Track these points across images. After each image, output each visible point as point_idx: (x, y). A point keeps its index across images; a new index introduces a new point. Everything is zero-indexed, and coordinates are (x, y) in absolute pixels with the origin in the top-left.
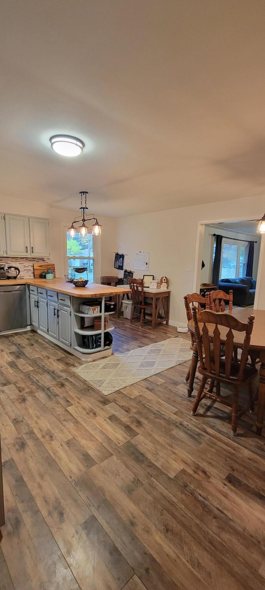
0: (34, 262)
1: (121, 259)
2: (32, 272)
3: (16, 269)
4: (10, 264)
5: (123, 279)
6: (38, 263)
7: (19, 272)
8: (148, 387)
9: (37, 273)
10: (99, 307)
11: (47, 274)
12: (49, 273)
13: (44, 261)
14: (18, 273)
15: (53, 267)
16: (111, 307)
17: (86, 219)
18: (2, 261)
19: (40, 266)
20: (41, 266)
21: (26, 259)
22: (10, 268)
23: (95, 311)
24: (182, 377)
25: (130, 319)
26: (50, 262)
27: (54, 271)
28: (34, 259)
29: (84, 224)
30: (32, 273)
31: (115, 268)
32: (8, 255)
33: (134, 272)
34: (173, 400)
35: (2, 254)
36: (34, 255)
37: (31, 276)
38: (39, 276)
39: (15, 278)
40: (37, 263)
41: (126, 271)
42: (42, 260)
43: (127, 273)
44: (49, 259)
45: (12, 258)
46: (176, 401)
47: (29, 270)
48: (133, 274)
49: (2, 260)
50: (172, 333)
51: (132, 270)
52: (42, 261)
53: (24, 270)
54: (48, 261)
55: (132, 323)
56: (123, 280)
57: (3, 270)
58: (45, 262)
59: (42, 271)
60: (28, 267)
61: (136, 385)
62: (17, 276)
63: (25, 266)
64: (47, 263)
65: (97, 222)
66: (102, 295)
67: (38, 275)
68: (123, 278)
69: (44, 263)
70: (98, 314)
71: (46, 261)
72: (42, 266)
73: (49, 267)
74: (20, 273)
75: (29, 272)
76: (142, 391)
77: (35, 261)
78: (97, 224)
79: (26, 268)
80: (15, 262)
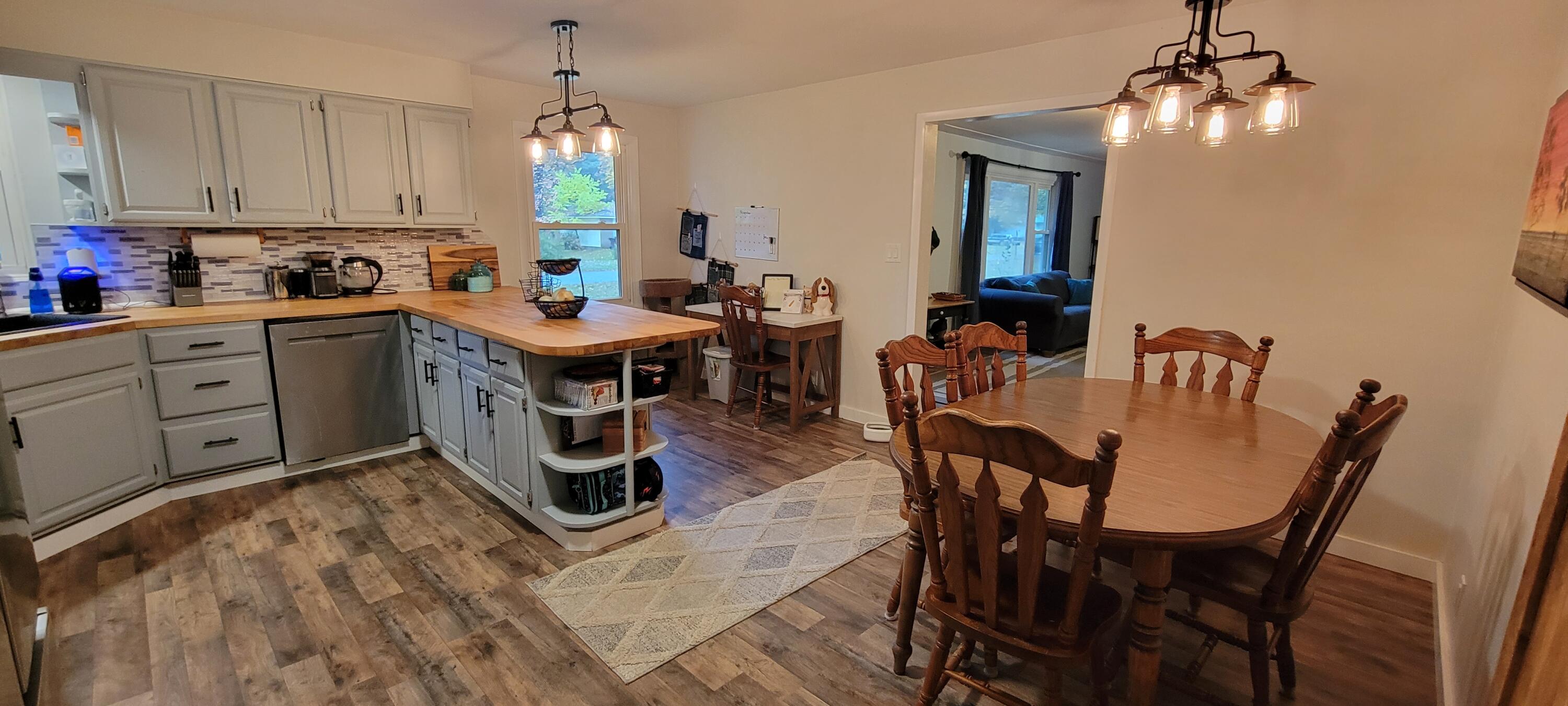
0: (430, 243)
1: (699, 226)
2: (426, 272)
3: (369, 262)
4: (352, 248)
5: (706, 286)
6: (443, 243)
7: (380, 273)
8: (767, 640)
9: (442, 274)
10: (614, 383)
11: (471, 276)
12: (476, 275)
13: (463, 237)
14: (376, 277)
15: (493, 254)
16: (652, 381)
17: (573, 108)
18: (325, 242)
19: (449, 255)
20: (455, 252)
21: (402, 232)
22: (349, 260)
23: (600, 396)
24: (877, 597)
25: (727, 403)
26: (480, 241)
27: (496, 267)
28: (428, 233)
29: (568, 122)
30: (424, 275)
31: (681, 253)
32: (338, 221)
33: (737, 265)
34: (845, 689)
35: (321, 218)
36: (425, 221)
37: (421, 284)
38: (446, 284)
39: (368, 291)
40: (439, 243)
41: (713, 263)
42: (454, 236)
43: (717, 269)
44: (479, 231)
45: (356, 232)
46: (856, 692)
47: (416, 265)
48: (733, 270)
49: (324, 238)
50: (849, 444)
51: (732, 261)
52: (457, 238)
53: (399, 266)
54: (473, 237)
55: (731, 415)
56: (706, 289)
57: (326, 269)
58: (466, 240)
59: (456, 268)
60: (411, 257)
61: (731, 637)
62: (374, 285)
63: (400, 256)
64: (473, 243)
65: (606, 115)
66: (625, 344)
67: (445, 280)
68: (707, 284)
69: (463, 243)
70: (614, 406)
71: (468, 237)
72: (456, 255)
73: (478, 255)
74: (384, 277)
75: (414, 271)
76: (746, 659)
77: (432, 237)
78: (606, 121)
79: (406, 261)
80: (366, 242)
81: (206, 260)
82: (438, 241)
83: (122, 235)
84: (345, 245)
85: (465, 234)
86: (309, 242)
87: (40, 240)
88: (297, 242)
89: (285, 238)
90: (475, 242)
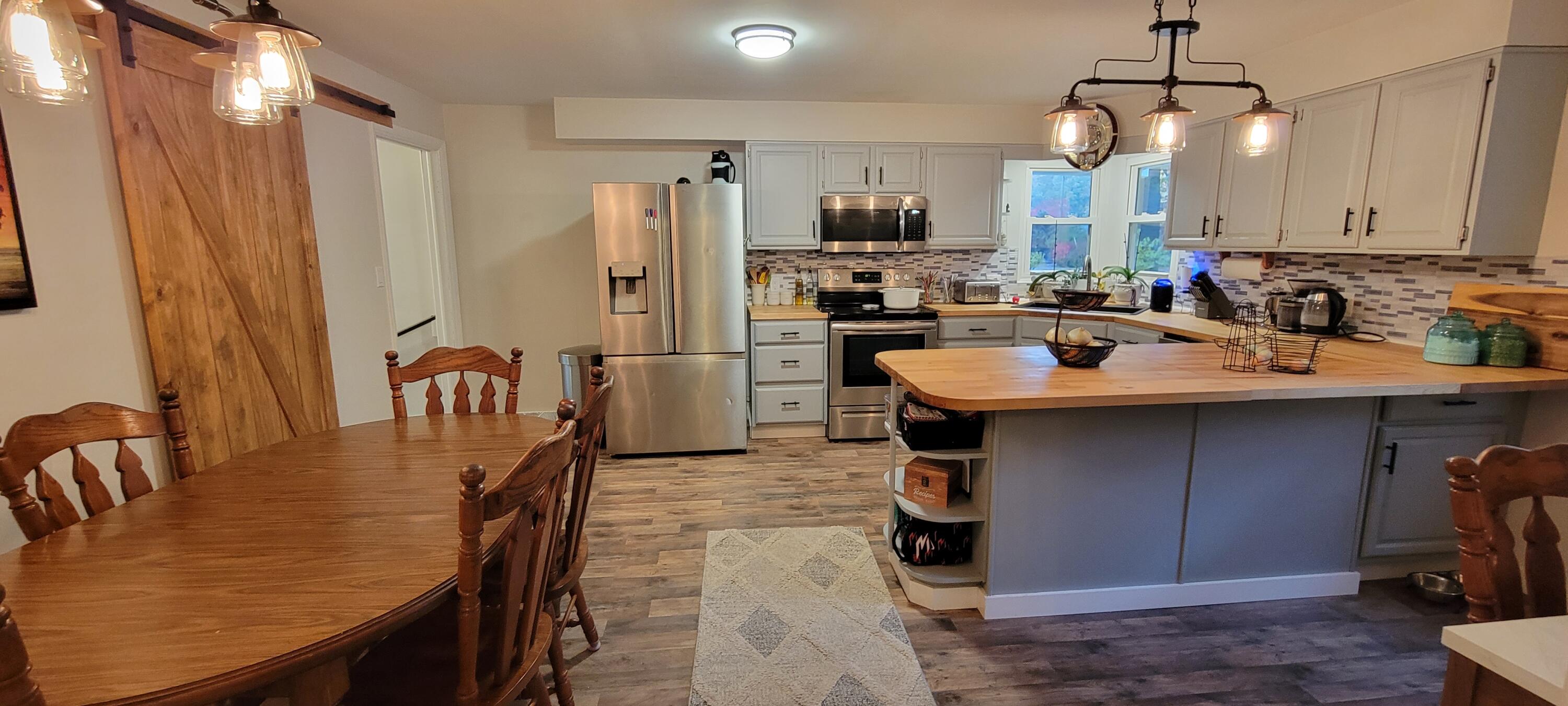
0: (1474, 278)
4: (1362, 278)
18: (1338, 269)
19: (1483, 299)
20: (1498, 295)
21: (1431, 260)
36: (1377, 244)
42: (1515, 269)
49: (1337, 265)
52: (1519, 272)
53: (1414, 308)
57: (1300, 299)
58: (1535, 277)
63: (1419, 294)
64: (1552, 284)
69: (1530, 282)
71: (1542, 272)
77: (1473, 270)
79: (1422, 303)
80: (1380, 271)
81: (1248, 282)
82: (1483, 275)
83: (1212, 257)
84: (1356, 275)
85: (1535, 267)
86: (1323, 269)
87: (1181, 260)
88: (1314, 268)
89: (1304, 264)
90: (1555, 283)
